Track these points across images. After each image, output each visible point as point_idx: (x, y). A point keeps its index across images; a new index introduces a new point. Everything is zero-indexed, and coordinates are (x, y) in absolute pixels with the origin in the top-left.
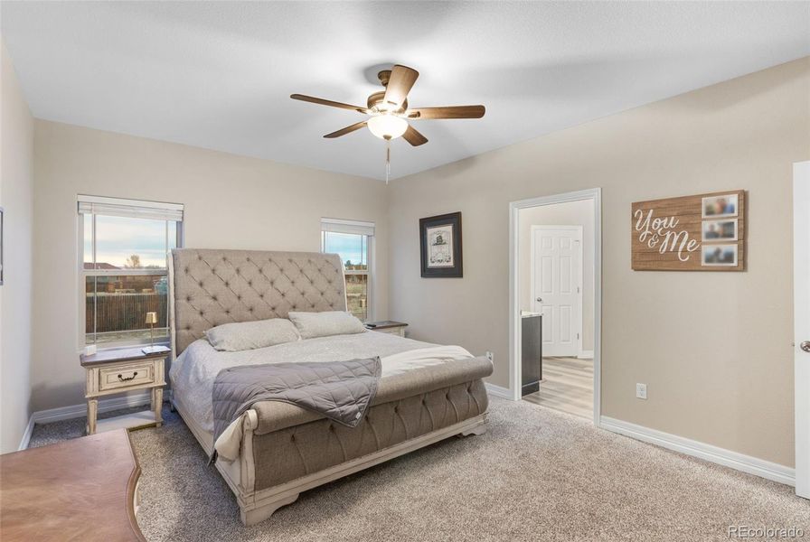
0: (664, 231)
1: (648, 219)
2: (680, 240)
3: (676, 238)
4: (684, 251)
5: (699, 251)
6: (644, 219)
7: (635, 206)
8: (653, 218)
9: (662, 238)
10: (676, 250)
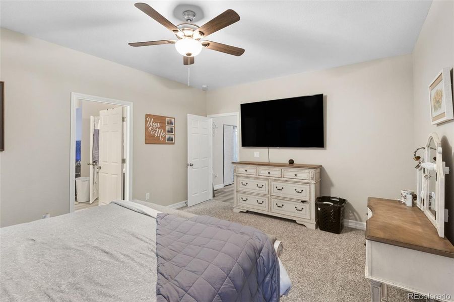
0: (156, 128)
1: (151, 122)
2: (161, 133)
3: (160, 131)
4: (162, 136)
5: (165, 137)
6: (150, 122)
7: (147, 116)
8: (153, 122)
9: (156, 131)
10: (159, 136)
